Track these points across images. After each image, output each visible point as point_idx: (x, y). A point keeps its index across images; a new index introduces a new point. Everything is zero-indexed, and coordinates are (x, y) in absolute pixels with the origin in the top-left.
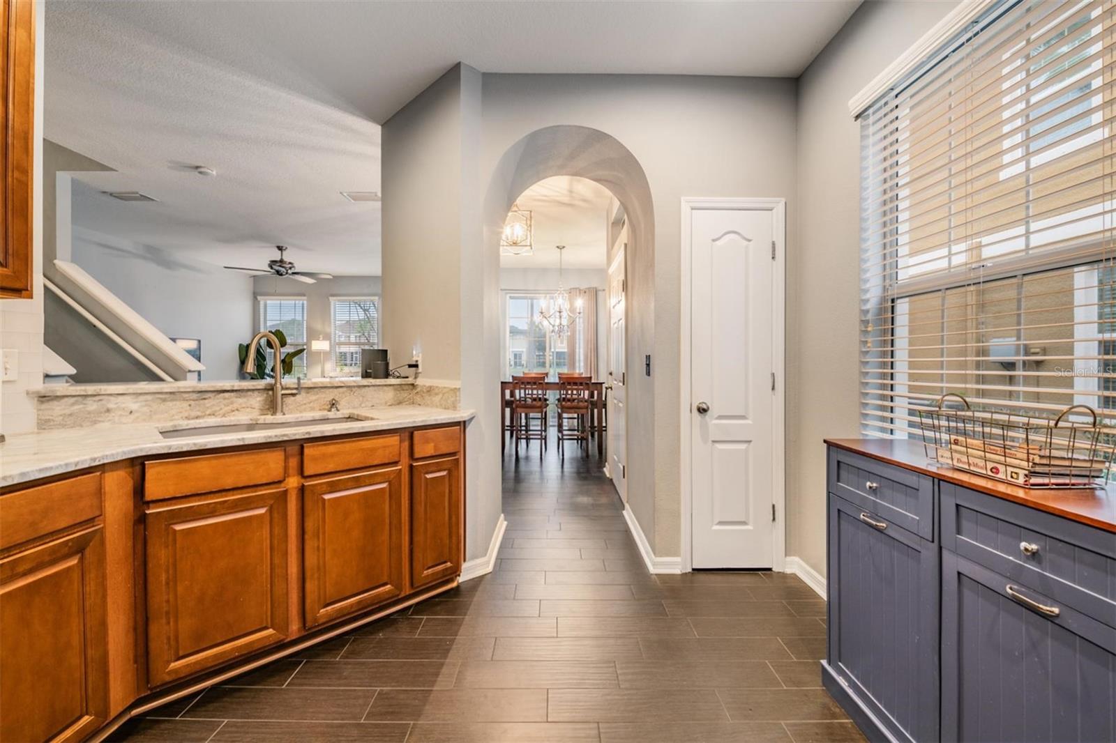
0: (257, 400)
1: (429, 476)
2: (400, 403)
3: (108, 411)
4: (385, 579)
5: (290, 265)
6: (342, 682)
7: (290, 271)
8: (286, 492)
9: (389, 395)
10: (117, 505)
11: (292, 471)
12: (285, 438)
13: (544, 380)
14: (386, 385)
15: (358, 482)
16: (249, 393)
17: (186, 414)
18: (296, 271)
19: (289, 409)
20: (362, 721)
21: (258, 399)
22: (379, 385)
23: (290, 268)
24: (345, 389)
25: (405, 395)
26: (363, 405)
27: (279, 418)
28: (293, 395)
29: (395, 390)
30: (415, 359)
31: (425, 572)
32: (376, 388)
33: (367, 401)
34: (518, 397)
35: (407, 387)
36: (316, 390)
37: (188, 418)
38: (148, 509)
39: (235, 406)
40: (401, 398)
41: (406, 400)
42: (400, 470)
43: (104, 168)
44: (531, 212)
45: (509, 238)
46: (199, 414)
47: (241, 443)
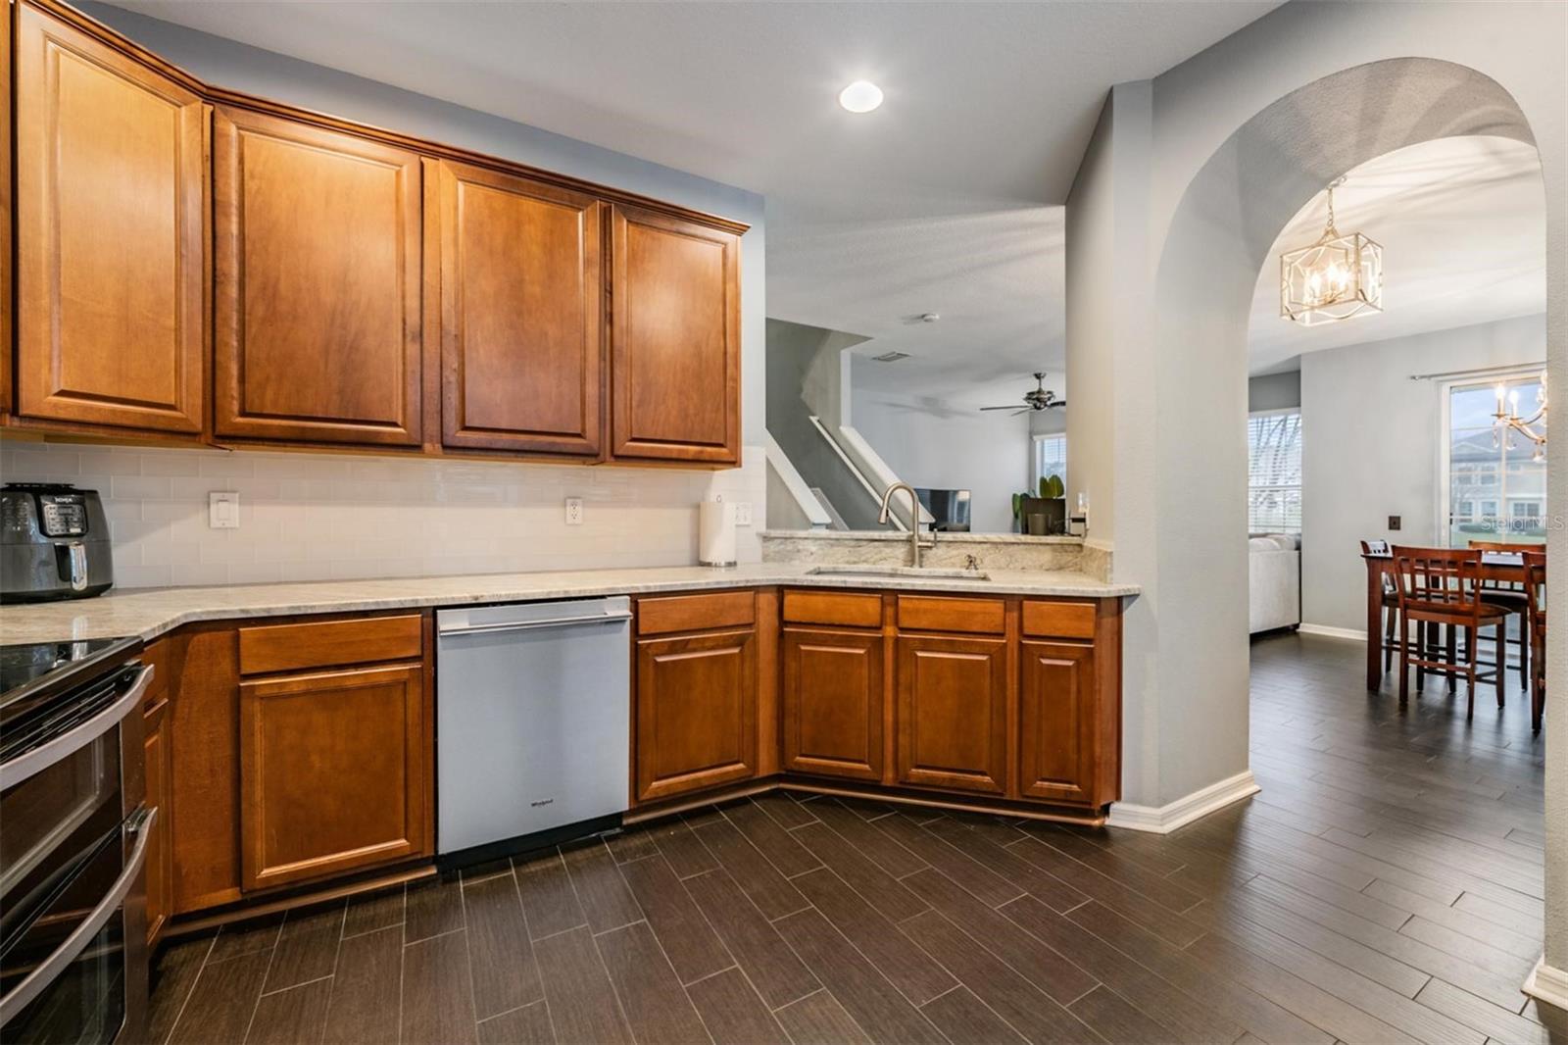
0: (901, 551)
1: (1045, 661)
2: (1061, 568)
3: (799, 551)
4: (983, 767)
5: (1049, 395)
6: (910, 844)
7: (1049, 403)
8: (882, 639)
9: (1046, 556)
10: (767, 620)
11: (889, 619)
12: (879, 587)
13: (1480, 557)
14: (1041, 544)
15: (952, 647)
16: (895, 544)
17: (847, 559)
18: (1056, 401)
19: (931, 563)
20: (898, 880)
21: (903, 550)
22: (1033, 544)
23: (1049, 399)
24: (988, 546)
25: (1068, 558)
26: (1011, 566)
27: (916, 570)
28: (930, 548)
29: (1055, 551)
30: (1081, 510)
31: (1039, 783)
32: (1026, 547)
33: (1016, 561)
34: (1408, 588)
35: (1071, 548)
36: (956, 544)
37: (848, 562)
38: (787, 627)
39: (884, 555)
40: (1063, 562)
41: (1070, 564)
42: (1005, 644)
43: (866, 339)
44: (1357, 235)
45: (1318, 294)
46: (855, 559)
47: (843, 585)
